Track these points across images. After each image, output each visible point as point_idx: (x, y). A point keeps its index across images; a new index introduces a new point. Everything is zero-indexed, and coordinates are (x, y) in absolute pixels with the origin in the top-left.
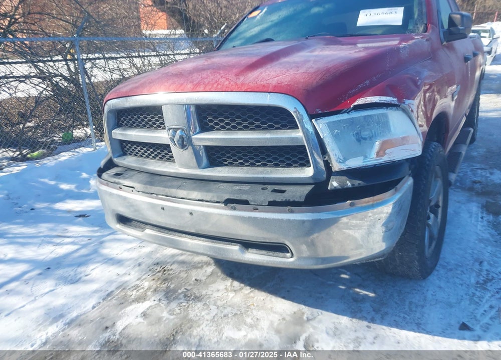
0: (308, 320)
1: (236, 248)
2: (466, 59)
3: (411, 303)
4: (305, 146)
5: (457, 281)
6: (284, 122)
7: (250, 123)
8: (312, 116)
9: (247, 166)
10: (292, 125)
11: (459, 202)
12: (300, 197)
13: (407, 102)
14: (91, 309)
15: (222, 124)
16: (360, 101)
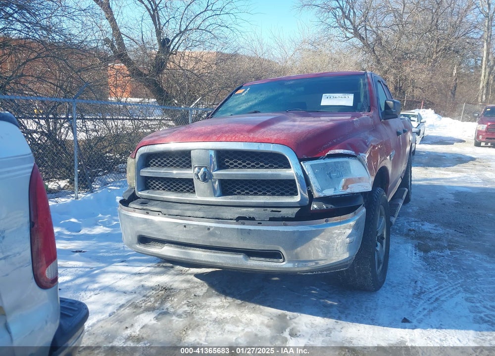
0: (291, 319)
1: (241, 256)
2: (398, 134)
3: (366, 307)
4: (295, 180)
5: (399, 293)
6: (280, 164)
7: (256, 164)
8: (300, 160)
9: (251, 195)
10: (286, 166)
11: (398, 243)
12: (292, 215)
13: (361, 154)
14: (108, 317)
15: (235, 164)
16: (331, 152)
